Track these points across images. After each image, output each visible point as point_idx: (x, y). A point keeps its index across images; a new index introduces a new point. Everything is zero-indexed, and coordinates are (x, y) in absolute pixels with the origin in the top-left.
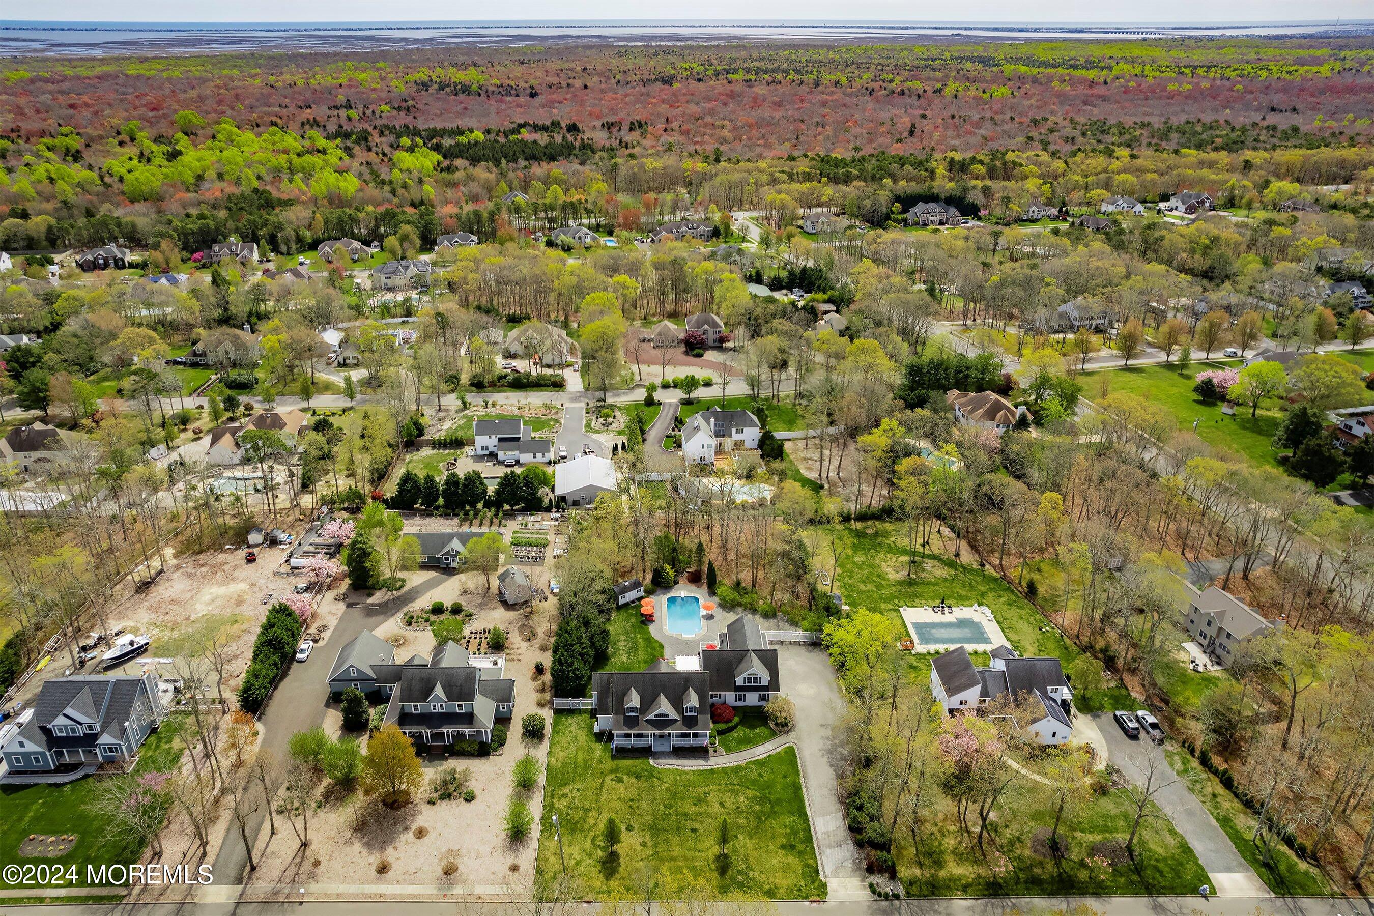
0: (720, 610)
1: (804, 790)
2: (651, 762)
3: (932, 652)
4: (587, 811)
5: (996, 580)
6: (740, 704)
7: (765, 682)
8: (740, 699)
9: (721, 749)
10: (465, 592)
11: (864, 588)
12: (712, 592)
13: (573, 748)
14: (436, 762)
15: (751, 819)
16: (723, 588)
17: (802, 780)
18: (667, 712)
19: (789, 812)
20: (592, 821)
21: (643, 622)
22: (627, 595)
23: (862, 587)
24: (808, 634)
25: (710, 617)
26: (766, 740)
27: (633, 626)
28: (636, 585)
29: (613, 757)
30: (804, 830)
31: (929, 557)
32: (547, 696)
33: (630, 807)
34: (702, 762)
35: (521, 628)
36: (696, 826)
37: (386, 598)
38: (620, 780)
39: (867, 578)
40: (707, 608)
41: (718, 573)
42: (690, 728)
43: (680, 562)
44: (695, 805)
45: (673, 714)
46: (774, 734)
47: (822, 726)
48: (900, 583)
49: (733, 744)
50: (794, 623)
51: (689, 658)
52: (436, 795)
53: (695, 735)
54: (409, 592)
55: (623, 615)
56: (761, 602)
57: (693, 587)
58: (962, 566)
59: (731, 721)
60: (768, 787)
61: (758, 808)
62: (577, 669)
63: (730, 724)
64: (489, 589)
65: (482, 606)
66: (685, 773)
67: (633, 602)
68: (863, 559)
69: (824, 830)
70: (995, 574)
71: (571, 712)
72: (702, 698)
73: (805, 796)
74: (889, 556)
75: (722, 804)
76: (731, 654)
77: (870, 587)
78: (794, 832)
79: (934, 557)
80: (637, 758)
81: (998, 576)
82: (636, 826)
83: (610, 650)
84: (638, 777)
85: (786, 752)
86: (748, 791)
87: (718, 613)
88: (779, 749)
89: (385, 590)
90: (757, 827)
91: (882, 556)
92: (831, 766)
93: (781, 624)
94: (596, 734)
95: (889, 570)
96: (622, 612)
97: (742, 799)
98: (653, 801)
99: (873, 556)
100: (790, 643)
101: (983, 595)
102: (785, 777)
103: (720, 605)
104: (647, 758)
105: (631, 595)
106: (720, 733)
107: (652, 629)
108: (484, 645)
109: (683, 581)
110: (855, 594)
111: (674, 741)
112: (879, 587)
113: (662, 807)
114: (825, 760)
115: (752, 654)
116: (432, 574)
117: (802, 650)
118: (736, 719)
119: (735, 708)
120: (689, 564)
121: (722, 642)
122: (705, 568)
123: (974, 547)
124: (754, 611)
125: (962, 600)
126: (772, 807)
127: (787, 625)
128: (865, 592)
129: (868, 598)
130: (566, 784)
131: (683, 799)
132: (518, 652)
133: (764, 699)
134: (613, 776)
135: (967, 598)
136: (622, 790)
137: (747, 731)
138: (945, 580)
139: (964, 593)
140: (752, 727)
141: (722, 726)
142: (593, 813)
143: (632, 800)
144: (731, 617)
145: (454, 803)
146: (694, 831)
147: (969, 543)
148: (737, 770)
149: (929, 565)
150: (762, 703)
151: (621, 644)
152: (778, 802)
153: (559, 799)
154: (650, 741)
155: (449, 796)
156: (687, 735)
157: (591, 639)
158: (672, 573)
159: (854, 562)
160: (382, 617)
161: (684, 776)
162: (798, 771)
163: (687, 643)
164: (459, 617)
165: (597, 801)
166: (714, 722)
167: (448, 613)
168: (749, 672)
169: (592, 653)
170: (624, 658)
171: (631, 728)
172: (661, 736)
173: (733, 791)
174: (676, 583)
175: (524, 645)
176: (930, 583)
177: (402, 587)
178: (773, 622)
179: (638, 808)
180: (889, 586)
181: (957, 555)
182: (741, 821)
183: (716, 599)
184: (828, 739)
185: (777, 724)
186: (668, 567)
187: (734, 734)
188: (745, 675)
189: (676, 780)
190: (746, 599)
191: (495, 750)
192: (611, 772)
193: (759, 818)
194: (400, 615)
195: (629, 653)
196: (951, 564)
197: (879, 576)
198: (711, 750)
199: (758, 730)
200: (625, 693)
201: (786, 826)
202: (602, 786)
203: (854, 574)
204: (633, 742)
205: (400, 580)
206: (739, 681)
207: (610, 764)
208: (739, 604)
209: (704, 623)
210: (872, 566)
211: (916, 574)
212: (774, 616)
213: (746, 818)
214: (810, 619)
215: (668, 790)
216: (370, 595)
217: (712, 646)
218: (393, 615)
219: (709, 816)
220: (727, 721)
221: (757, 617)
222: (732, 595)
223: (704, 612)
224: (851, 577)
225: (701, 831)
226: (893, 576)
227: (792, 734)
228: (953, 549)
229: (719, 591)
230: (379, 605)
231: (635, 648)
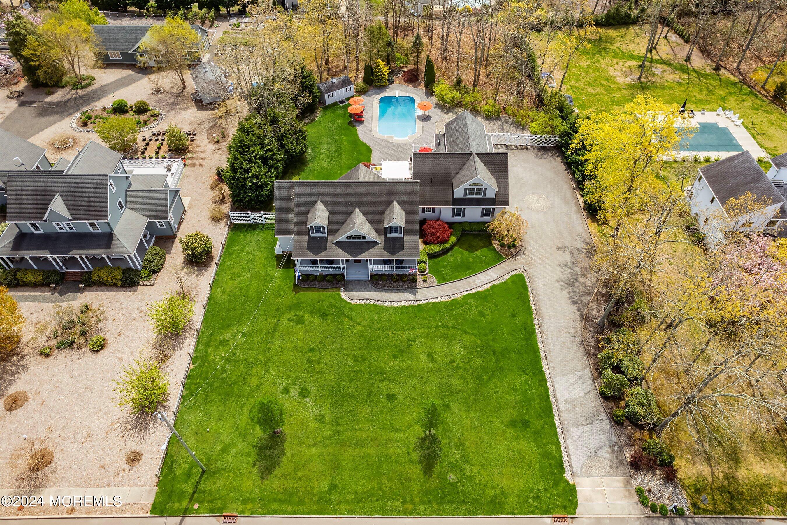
0: (438, 111)
1: (539, 336)
2: (343, 295)
3: (679, 159)
4: (250, 365)
5: (735, 84)
6: (458, 219)
7: (490, 194)
8: (458, 214)
9: (432, 278)
10: (158, 91)
11: (593, 92)
12: (430, 93)
13: (247, 275)
14: (70, 295)
15: (469, 378)
16: (441, 86)
17: (535, 321)
18: (362, 233)
19: (520, 368)
20: (254, 382)
21: (350, 123)
22: (335, 93)
23: (590, 90)
24: (538, 137)
25: (426, 118)
26: (489, 265)
27: (339, 128)
28: (346, 82)
29: (296, 288)
30: (540, 396)
31: (657, 61)
32: (225, 208)
33: (309, 360)
34: (407, 296)
35: (210, 131)
36: (394, 389)
37: (68, 97)
38: (300, 321)
39: (595, 81)
40: (423, 107)
41: (437, 73)
42: (393, 253)
43: (396, 60)
44: (395, 357)
45: (371, 235)
46: (499, 258)
47: (559, 248)
48: (632, 87)
49: (448, 271)
50: (520, 126)
51: (398, 163)
52: (54, 342)
53: (400, 262)
54: (95, 92)
55: (330, 114)
56: (483, 103)
57: (410, 88)
58: (695, 71)
59: (446, 241)
60: (492, 331)
61: (478, 361)
62: (257, 177)
63: (446, 246)
64: (184, 88)
65: (173, 106)
66: (385, 309)
67: (342, 102)
68: (589, 63)
69: (567, 397)
70: (732, 78)
71: (252, 227)
72: (409, 216)
73: (540, 345)
74: (615, 61)
75: (431, 357)
76: (449, 158)
77: (598, 90)
78: (528, 401)
79: (664, 62)
80: (325, 289)
81: (736, 80)
82: (313, 389)
83: (309, 153)
84: (324, 316)
85: (513, 282)
86: (465, 337)
87: (435, 114)
88: (505, 278)
89: (68, 88)
90: (476, 392)
91: (608, 61)
92: (574, 303)
93: (506, 127)
94: (279, 258)
95: (617, 74)
96: (328, 112)
97: (457, 348)
98: (340, 350)
99: (598, 61)
100: (517, 148)
101: (723, 99)
102: (513, 316)
103: (438, 106)
104: (338, 289)
105: (339, 94)
106: (432, 256)
107: (361, 131)
108: (165, 148)
109: (398, 80)
110: (583, 97)
111: (372, 269)
112: (609, 90)
113: (351, 361)
114: (565, 294)
115: (477, 159)
116: (128, 72)
117: (531, 156)
118: (453, 239)
119: (451, 225)
120: (406, 63)
121: (438, 144)
122: (423, 68)
123: (705, 52)
124: (475, 112)
125: (702, 103)
126: (497, 361)
127: (512, 128)
128: (594, 95)
129: (598, 100)
130: (229, 326)
131: (379, 348)
132: (202, 155)
133: (487, 215)
134: (291, 315)
135: (708, 102)
136: (301, 335)
137: (466, 253)
138: (679, 83)
139: (702, 97)
140: (472, 249)
141: (435, 248)
142: (258, 370)
143: (311, 350)
144: (450, 117)
145: (75, 354)
146: (391, 397)
147: (699, 48)
148: (452, 305)
149: (658, 69)
150: (486, 219)
151: (324, 147)
152: (505, 352)
153: (217, 347)
154: (343, 269)
155: (71, 344)
156: (389, 262)
157: (280, 140)
158: (385, 70)
159: (579, 66)
160: (56, 117)
161: (383, 315)
162: (529, 308)
163: (398, 146)
164: (142, 118)
165: (266, 351)
166: (426, 243)
167: (132, 113)
168: (472, 181)
169: (281, 156)
170: (325, 164)
171: (316, 254)
172: (357, 261)
173: (445, 337)
174: (391, 82)
175: (211, 147)
176: (663, 87)
177: (88, 85)
178: (497, 124)
179: (319, 361)
180: (620, 89)
181: (688, 59)
182: (456, 382)
183: (434, 100)
184: (566, 265)
185: (502, 246)
186: (382, 63)
187: (450, 257)
188: (467, 185)
189: (372, 320)
190: (467, 98)
191: (147, 278)
192: (290, 308)
193: (480, 378)
194: (78, 115)
195: (330, 157)
196: (683, 69)
197: (607, 80)
198: (420, 279)
199: (478, 253)
200: (309, 208)
201: (516, 390)
202: (275, 328)
203: (581, 77)
204: (320, 269)
205: (88, 78)
206: (459, 193)
207: (291, 297)
208: (459, 105)
209: (419, 124)
210: (599, 70)
211: (647, 77)
212: (498, 118)
213: (462, 377)
214: (540, 120)
215: (361, 335)
216: (50, 93)
217: (426, 149)
218: (70, 114)
219: (413, 375)
220: (441, 243)
221: (479, 119)
222: (451, 94)
223: (420, 113)
224: (577, 80)
225: (401, 398)
226: (623, 80)
227: (520, 258)
228: (684, 55)
229: (437, 90)
230: (57, 104)
231: (339, 152)
